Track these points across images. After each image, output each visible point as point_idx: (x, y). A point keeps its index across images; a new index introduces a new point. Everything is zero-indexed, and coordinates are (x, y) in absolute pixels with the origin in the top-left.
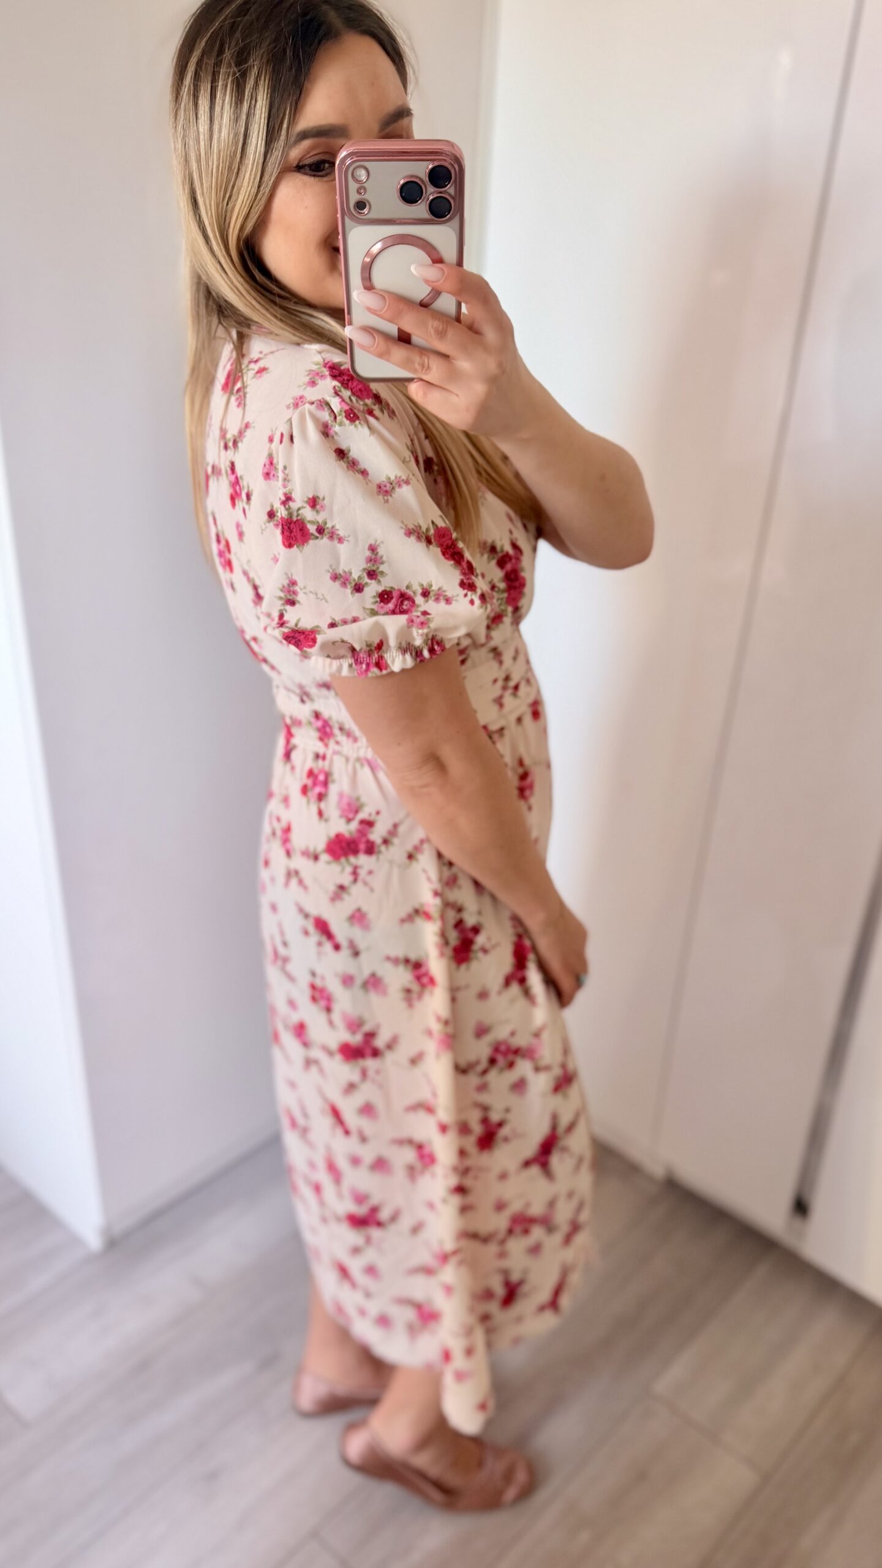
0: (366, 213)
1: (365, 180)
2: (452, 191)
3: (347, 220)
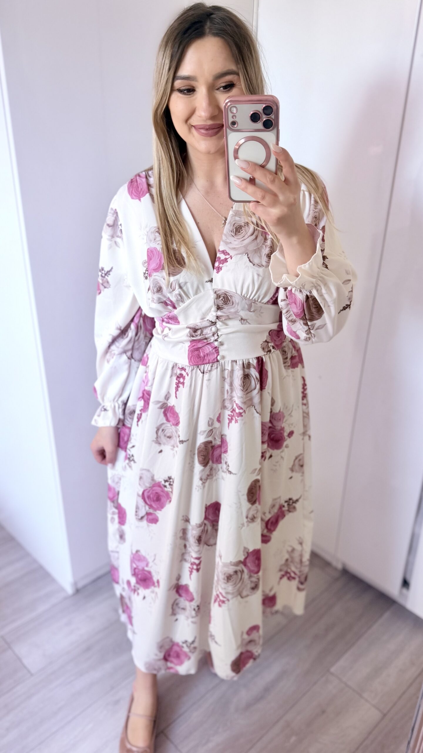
0: (236, 127)
1: (235, 113)
2: (272, 116)
3: (228, 130)
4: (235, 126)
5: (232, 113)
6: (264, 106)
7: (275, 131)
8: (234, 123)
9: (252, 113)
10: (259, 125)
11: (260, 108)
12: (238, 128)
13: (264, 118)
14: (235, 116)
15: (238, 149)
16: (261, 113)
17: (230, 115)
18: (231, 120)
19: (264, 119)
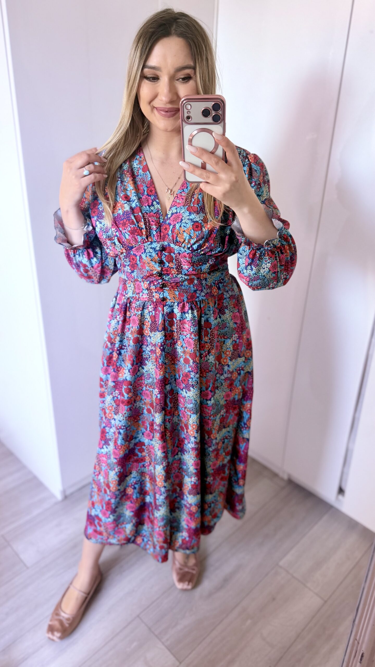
1: (190, 109)
2: (220, 112)
3: (184, 123)
4: (190, 120)
5: (187, 109)
6: (213, 103)
7: (222, 124)
8: (188, 118)
9: (203, 109)
10: (209, 119)
11: (210, 105)
12: (192, 122)
13: (213, 113)
14: (190, 112)
15: (192, 139)
16: (211, 110)
17: (186, 111)
18: (186, 115)
19: (213, 115)
